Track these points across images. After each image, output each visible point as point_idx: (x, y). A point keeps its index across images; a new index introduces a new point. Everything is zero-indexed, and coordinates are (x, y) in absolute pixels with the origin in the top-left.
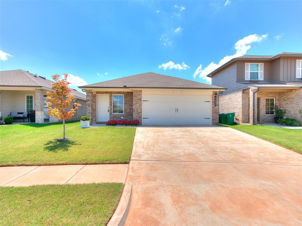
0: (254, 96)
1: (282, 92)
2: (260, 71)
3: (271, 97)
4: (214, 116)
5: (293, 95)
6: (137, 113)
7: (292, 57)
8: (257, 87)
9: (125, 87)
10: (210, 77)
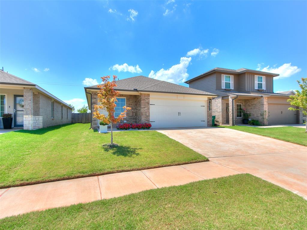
0: (233, 102)
1: (247, 99)
2: (231, 81)
3: (240, 103)
4: (209, 119)
5: (255, 102)
6: (145, 116)
7: (250, 72)
8: (236, 95)
9: (136, 90)
10: (188, 83)
